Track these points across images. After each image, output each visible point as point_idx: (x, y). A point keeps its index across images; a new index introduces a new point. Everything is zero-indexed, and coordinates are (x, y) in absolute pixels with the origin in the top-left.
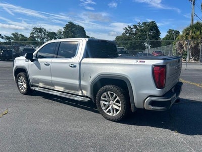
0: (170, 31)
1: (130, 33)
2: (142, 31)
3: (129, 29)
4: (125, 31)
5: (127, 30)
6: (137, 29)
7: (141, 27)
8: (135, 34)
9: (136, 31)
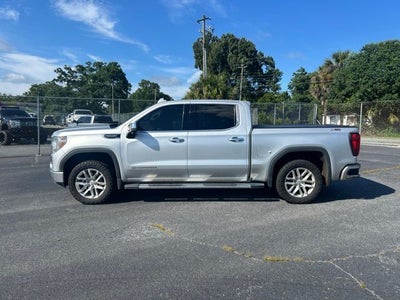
0: (144, 83)
1: (69, 81)
2: (95, 78)
3: (67, 72)
4: (58, 75)
5: (64, 73)
6: (85, 75)
7: (92, 70)
8: (82, 83)
9: (82, 78)
